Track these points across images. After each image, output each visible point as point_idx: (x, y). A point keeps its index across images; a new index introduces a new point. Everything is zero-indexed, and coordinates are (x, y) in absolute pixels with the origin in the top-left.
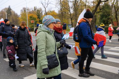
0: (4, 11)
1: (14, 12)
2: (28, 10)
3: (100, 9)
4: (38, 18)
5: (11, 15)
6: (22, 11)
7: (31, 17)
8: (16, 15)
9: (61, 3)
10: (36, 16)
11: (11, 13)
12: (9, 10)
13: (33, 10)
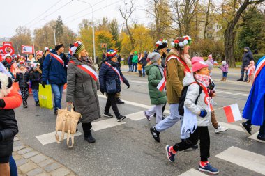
0: (49, 26)
1: (67, 28)
2: (91, 23)
3: (245, 20)
4: (113, 38)
5: (62, 32)
6: (80, 25)
7: (100, 37)
8: (71, 34)
9: (156, 9)
10: (109, 36)
11: (62, 30)
12: (59, 25)
13: (102, 23)
